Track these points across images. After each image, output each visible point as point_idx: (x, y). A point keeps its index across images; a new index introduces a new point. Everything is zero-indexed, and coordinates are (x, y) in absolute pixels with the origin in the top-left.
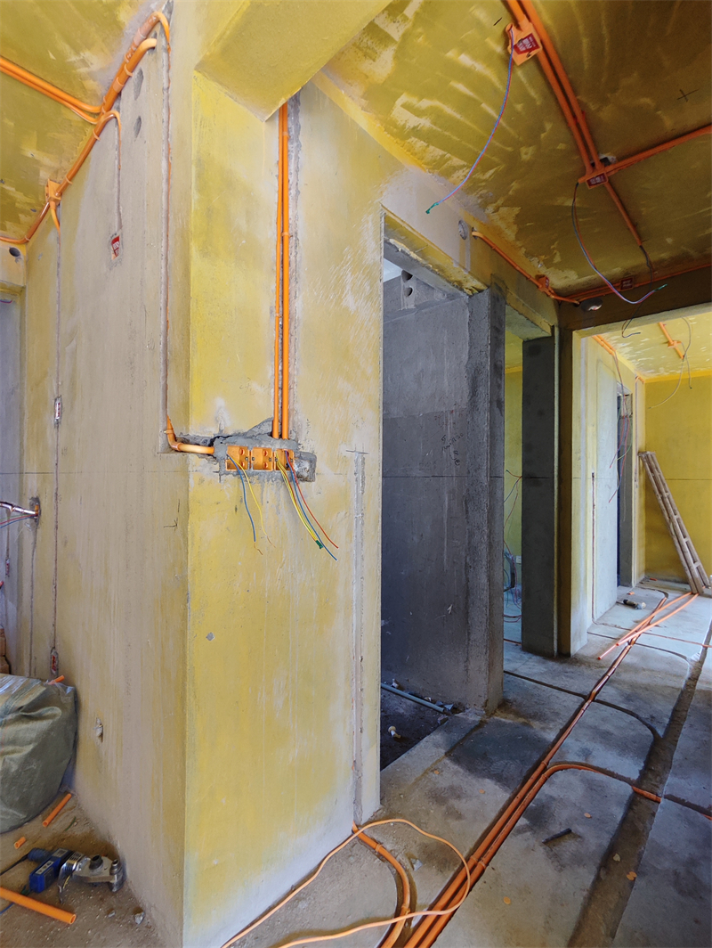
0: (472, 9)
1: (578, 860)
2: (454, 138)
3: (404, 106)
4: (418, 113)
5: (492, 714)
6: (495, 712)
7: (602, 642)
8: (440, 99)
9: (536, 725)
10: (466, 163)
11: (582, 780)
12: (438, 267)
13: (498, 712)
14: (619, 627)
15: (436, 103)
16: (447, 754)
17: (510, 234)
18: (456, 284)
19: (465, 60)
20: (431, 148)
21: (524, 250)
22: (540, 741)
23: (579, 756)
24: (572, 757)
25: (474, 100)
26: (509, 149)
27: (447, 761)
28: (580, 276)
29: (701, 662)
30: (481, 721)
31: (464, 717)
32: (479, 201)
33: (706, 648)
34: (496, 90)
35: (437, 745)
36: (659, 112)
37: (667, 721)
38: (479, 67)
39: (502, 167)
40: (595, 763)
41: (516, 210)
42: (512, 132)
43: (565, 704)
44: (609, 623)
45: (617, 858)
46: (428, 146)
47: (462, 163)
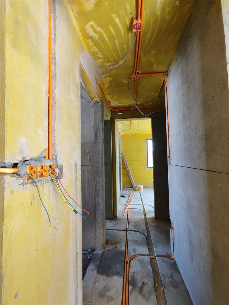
0: (126, 3)
1: (150, 293)
2: (103, 47)
3: (91, 26)
4: (95, 31)
5: (105, 247)
6: (105, 246)
7: (122, 210)
8: (104, 30)
9: (118, 246)
10: (103, 58)
11: (138, 261)
12: (89, 90)
13: (106, 246)
14: (124, 204)
15: (102, 31)
16: (98, 272)
17: (106, 86)
18: (91, 98)
19: (117, 20)
20: (94, 47)
21: (108, 92)
22: (122, 251)
23: (133, 252)
24: (132, 254)
25: (114, 37)
26: (117, 59)
27: (99, 276)
28: (119, 104)
29: (144, 210)
30: (103, 252)
31: (97, 253)
32: (102, 72)
33: (143, 205)
34: (121, 37)
35: (93, 270)
36: (154, 65)
37: (146, 230)
38: (120, 26)
39: (113, 64)
40: (138, 253)
41: (111, 79)
42: (120, 54)
43: (122, 235)
44: (121, 203)
45: (156, 285)
46: (94, 46)
47: (102, 57)
